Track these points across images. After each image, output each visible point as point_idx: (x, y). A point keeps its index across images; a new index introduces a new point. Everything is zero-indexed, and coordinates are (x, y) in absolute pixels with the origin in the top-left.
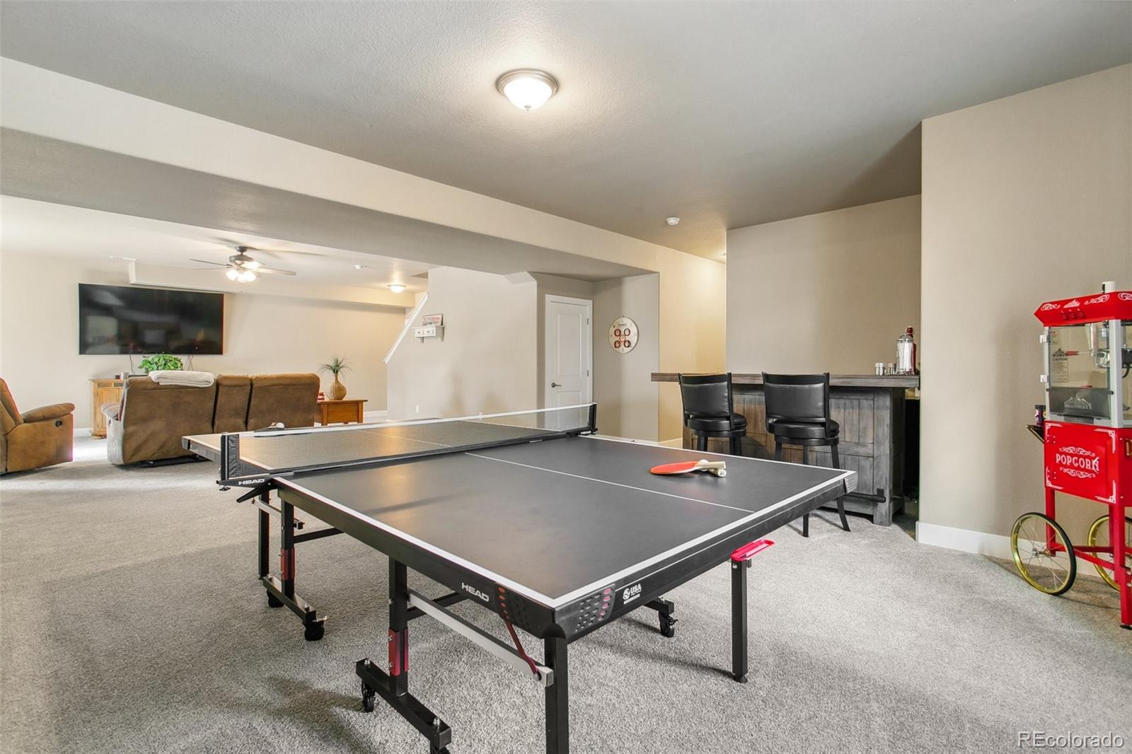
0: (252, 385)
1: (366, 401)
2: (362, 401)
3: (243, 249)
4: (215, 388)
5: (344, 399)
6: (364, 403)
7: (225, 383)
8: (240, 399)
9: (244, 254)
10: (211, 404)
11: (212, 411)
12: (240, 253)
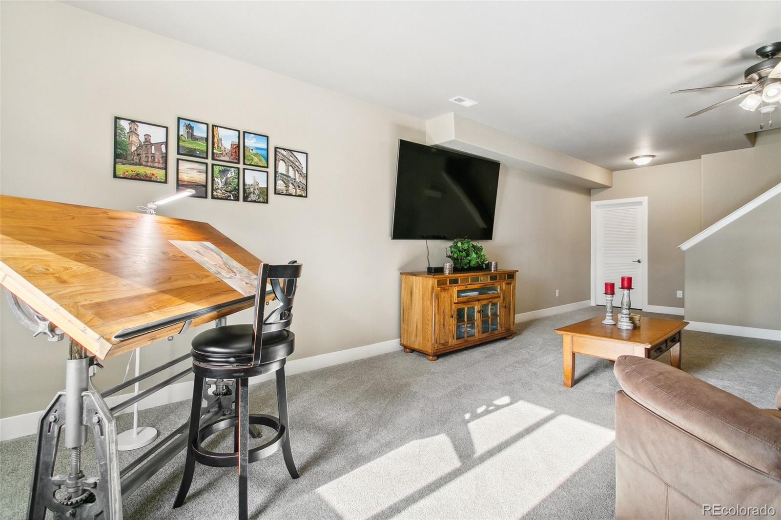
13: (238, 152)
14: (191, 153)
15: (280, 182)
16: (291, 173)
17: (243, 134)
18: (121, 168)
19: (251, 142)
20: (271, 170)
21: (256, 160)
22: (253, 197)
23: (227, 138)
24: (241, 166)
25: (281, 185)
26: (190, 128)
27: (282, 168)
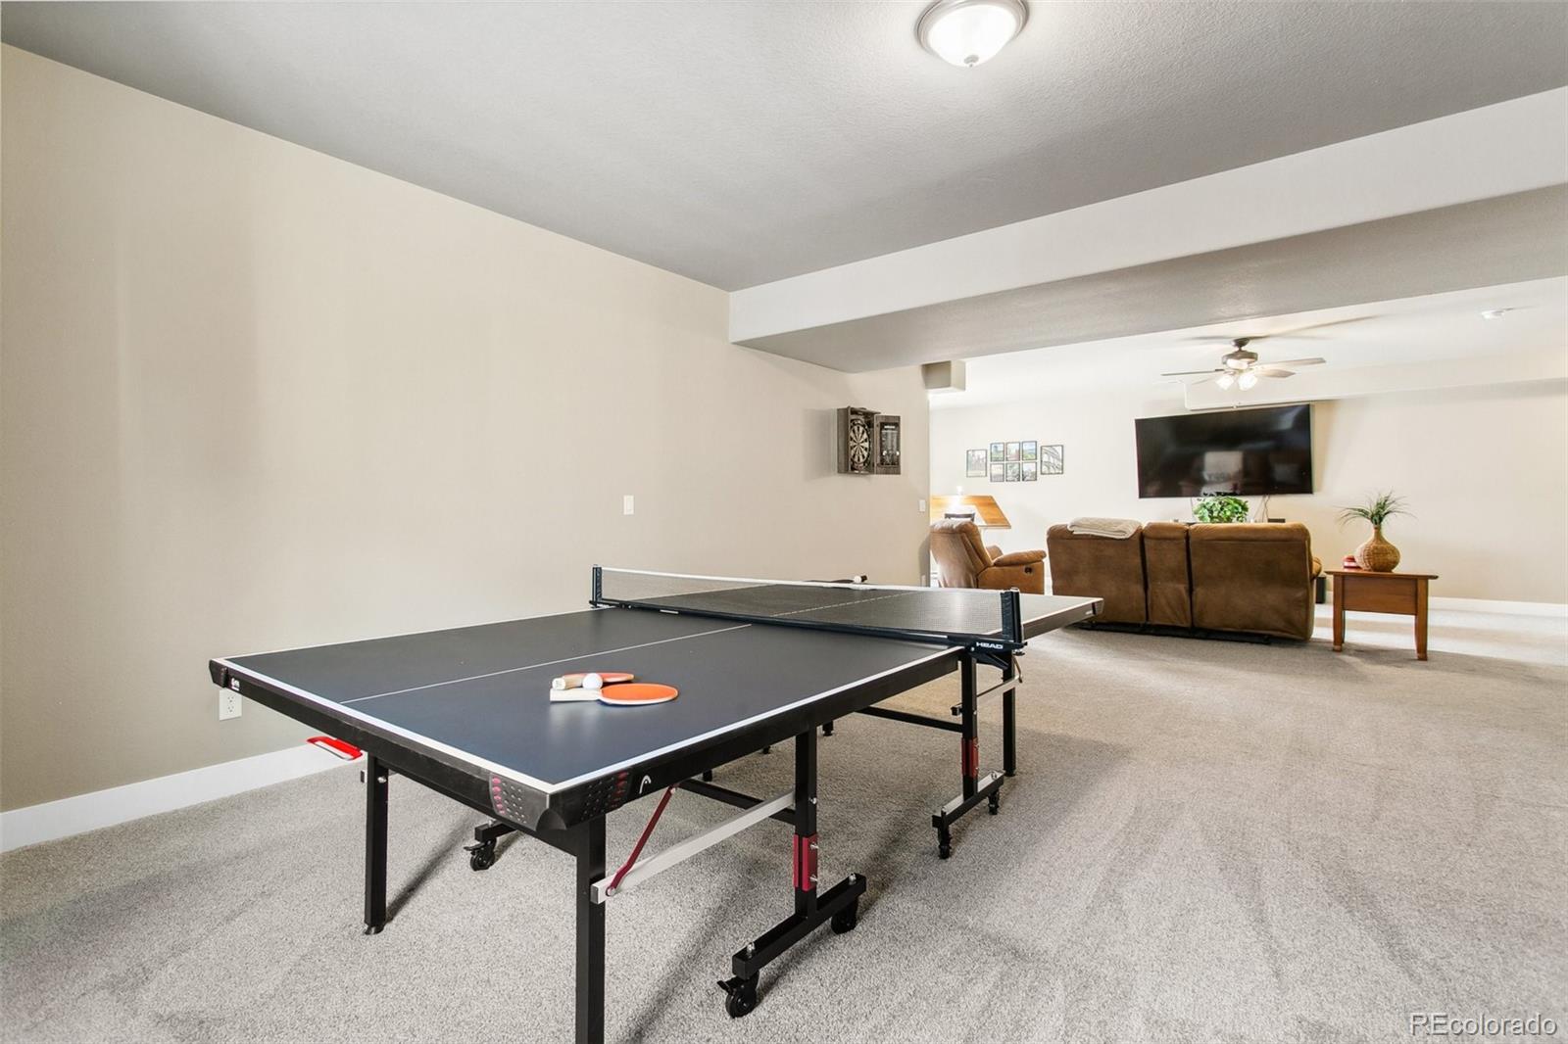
0: (1187, 538)
1: (1436, 577)
2: (1426, 578)
3: (1241, 342)
4: (1138, 541)
5: (1396, 571)
6: (1430, 581)
7: (1151, 534)
8: (1174, 558)
9: (1243, 348)
10: (1138, 560)
11: (1140, 571)
12: (1237, 349)
13: (1020, 455)
14: (997, 460)
15: (1044, 467)
16: (1052, 460)
17: (1021, 444)
18: (970, 473)
19: (1026, 447)
20: (1038, 461)
21: (1030, 457)
22: (1027, 478)
23: (1013, 449)
24: (1021, 461)
25: (1045, 469)
26: (996, 447)
27: (1045, 458)
